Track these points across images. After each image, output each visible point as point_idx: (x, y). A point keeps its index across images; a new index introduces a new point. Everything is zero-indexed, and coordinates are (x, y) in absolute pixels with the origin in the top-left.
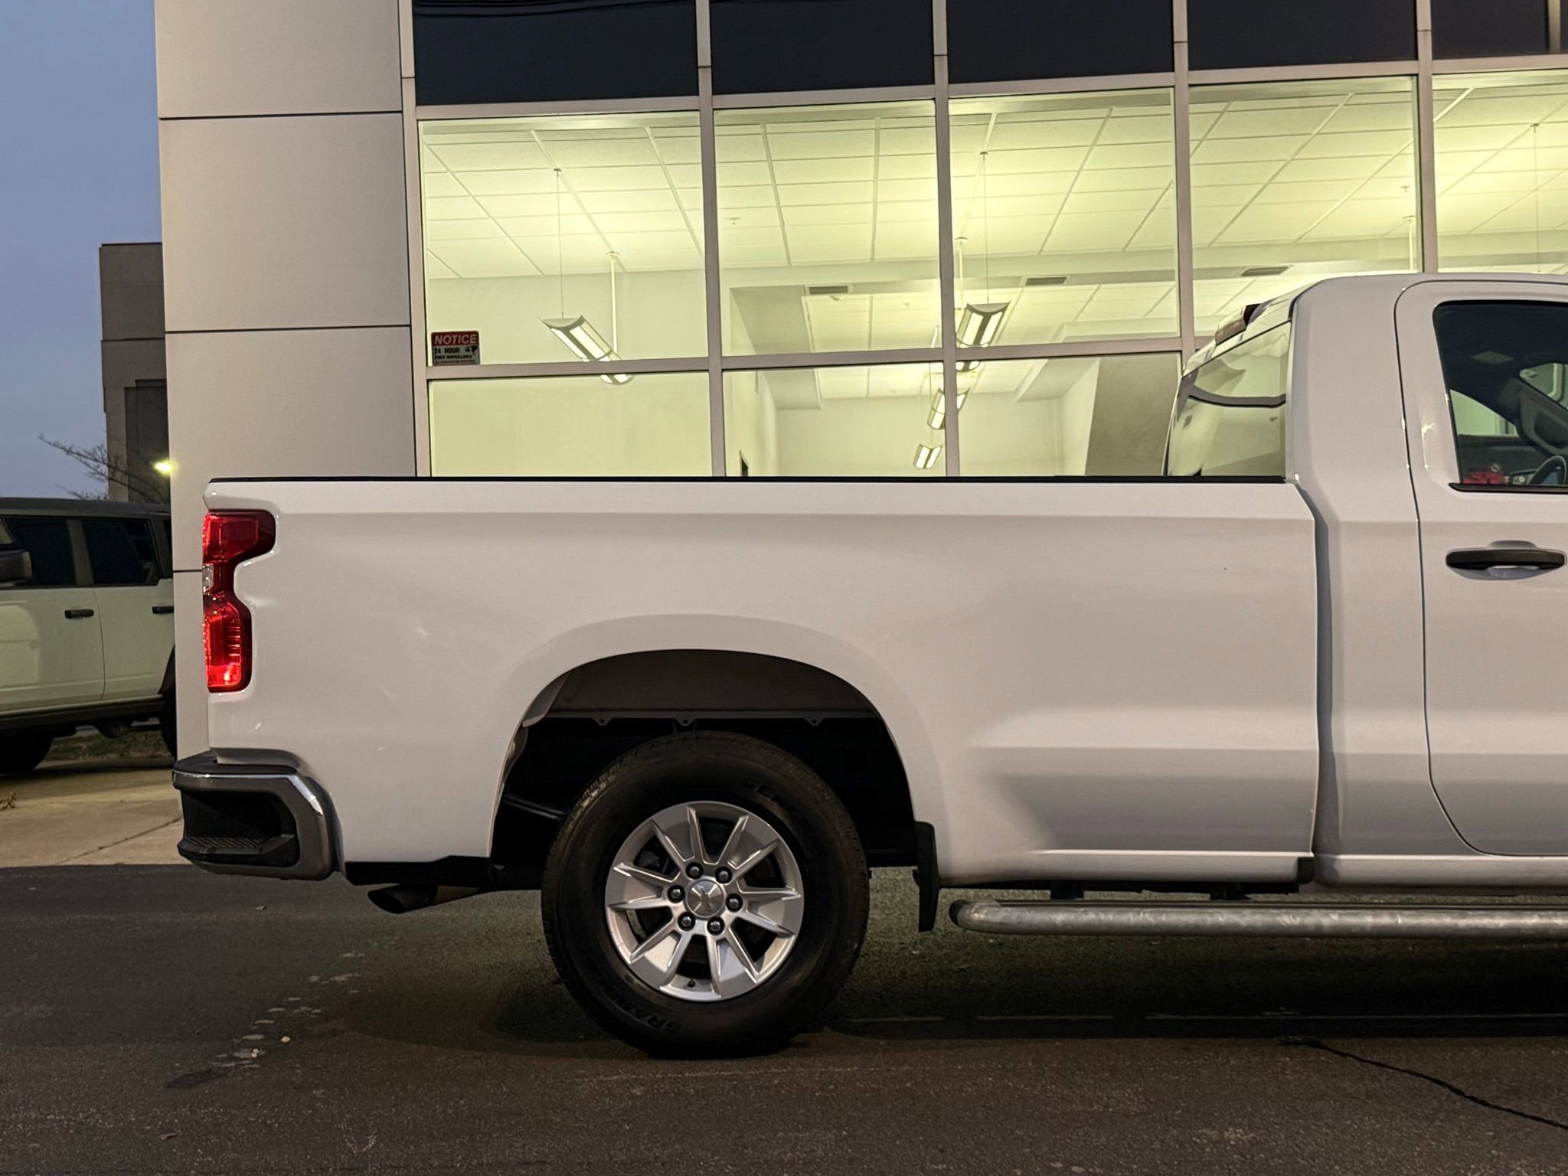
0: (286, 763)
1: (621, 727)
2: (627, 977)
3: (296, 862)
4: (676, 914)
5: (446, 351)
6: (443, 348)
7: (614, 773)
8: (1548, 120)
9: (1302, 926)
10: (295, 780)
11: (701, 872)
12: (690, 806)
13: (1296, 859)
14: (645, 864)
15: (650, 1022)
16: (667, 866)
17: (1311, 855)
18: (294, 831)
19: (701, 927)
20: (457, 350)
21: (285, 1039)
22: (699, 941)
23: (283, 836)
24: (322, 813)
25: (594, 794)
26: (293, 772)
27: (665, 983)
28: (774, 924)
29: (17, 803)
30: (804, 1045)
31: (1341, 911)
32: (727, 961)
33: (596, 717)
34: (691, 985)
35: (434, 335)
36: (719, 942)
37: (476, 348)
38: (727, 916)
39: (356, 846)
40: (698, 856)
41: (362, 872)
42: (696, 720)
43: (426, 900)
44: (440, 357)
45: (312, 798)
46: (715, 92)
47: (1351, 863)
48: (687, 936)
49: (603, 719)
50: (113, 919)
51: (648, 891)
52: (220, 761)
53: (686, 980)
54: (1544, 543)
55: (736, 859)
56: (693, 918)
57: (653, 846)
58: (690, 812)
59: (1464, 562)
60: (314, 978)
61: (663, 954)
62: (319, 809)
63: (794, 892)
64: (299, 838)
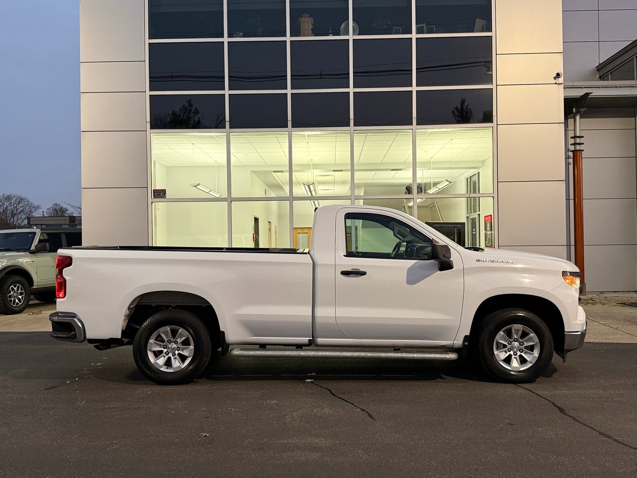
0: (74, 316)
1: (158, 307)
2: (152, 366)
3: (75, 339)
4: (164, 352)
5: (157, 194)
6: (156, 194)
7: (150, 319)
8: (454, 138)
9: (305, 355)
10: (75, 319)
11: (171, 342)
12: (168, 327)
13: (308, 340)
14: (158, 340)
15: (157, 377)
16: (163, 341)
17: (312, 338)
18: (75, 331)
19: (170, 355)
20: (160, 194)
21: (77, 379)
22: (170, 358)
23: (73, 332)
24: (81, 327)
25: (145, 324)
26: (75, 317)
27: (161, 368)
28: (187, 354)
29: (42, 312)
30: (196, 382)
31: (314, 352)
32: (176, 363)
33: (152, 304)
34: (167, 368)
35: (154, 190)
36: (174, 358)
37: (165, 194)
38: (177, 352)
39: (90, 335)
40: (170, 338)
41: (91, 341)
42: (177, 305)
43: (108, 347)
44: (155, 196)
45: (80, 324)
46: (230, 128)
47: (320, 340)
48: (167, 357)
49: (154, 305)
50: (52, 347)
51: (158, 346)
52: (60, 314)
53: (166, 367)
54: (362, 270)
55: (179, 339)
56: (169, 353)
57: (159, 336)
58: (168, 328)
59: (345, 273)
60: (93, 364)
61: (161, 361)
62: (81, 326)
63: (192, 347)
64: (76, 333)
